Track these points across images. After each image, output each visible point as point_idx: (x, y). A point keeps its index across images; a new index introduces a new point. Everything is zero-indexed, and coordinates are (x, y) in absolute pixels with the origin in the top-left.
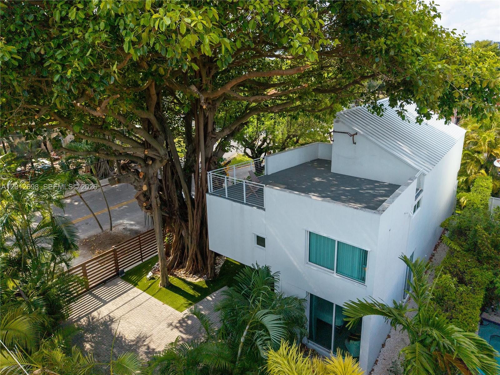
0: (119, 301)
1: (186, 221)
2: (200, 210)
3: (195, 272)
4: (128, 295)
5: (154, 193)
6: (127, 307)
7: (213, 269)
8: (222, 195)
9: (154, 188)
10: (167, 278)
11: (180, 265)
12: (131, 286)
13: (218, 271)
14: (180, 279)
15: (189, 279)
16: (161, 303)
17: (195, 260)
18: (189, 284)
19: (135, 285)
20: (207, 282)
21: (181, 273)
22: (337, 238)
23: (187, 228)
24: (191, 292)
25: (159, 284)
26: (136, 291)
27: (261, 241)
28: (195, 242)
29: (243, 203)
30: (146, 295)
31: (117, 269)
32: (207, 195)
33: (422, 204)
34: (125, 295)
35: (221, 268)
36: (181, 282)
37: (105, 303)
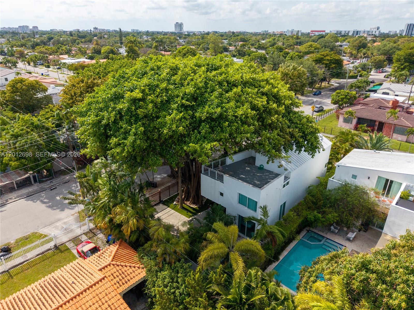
0: (163, 212)
1: (191, 182)
2: (197, 178)
3: (194, 203)
4: (166, 211)
5: (180, 171)
6: (166, 215)
7: (202, 202)
8: (207, 175)
9: (180, 169)
10: (182, 205)
11: (187, 200)
12: (166, 207)
13: (204, 203)
14: (188, 205)
15: (191, 206)
16: (180, 215)
17: (194, 198)
18: (192, 208)
19: (169, 207)
20: (199, 207)
21: (188, 203)
22: (248, 197)
23: (191, 184)
24: (192, 211)
25: (179, 207)
26: (169, 209)
27: (222, 194)
28: (194, 191)
29: (215, 179)
30: (173, 211)
31: (160, 200)
32: (201, 174)
33: (289, 183)
34: (165, 210)
35: (205, 202)
36: (188, 207)
37: (158, 213)
